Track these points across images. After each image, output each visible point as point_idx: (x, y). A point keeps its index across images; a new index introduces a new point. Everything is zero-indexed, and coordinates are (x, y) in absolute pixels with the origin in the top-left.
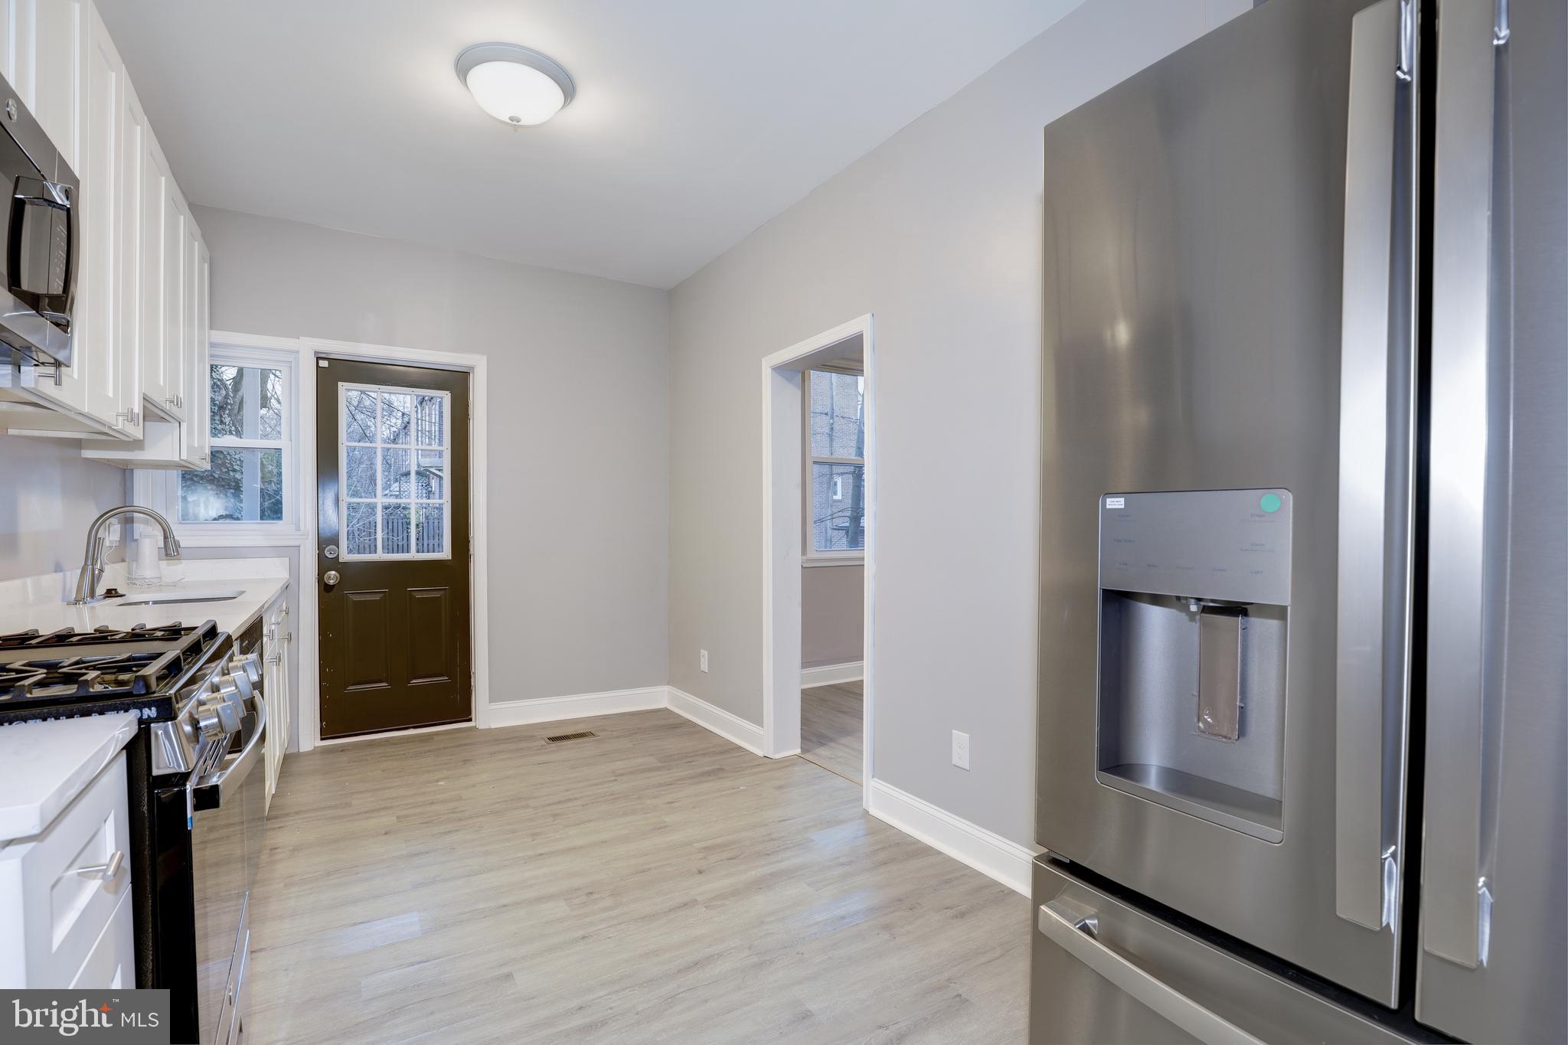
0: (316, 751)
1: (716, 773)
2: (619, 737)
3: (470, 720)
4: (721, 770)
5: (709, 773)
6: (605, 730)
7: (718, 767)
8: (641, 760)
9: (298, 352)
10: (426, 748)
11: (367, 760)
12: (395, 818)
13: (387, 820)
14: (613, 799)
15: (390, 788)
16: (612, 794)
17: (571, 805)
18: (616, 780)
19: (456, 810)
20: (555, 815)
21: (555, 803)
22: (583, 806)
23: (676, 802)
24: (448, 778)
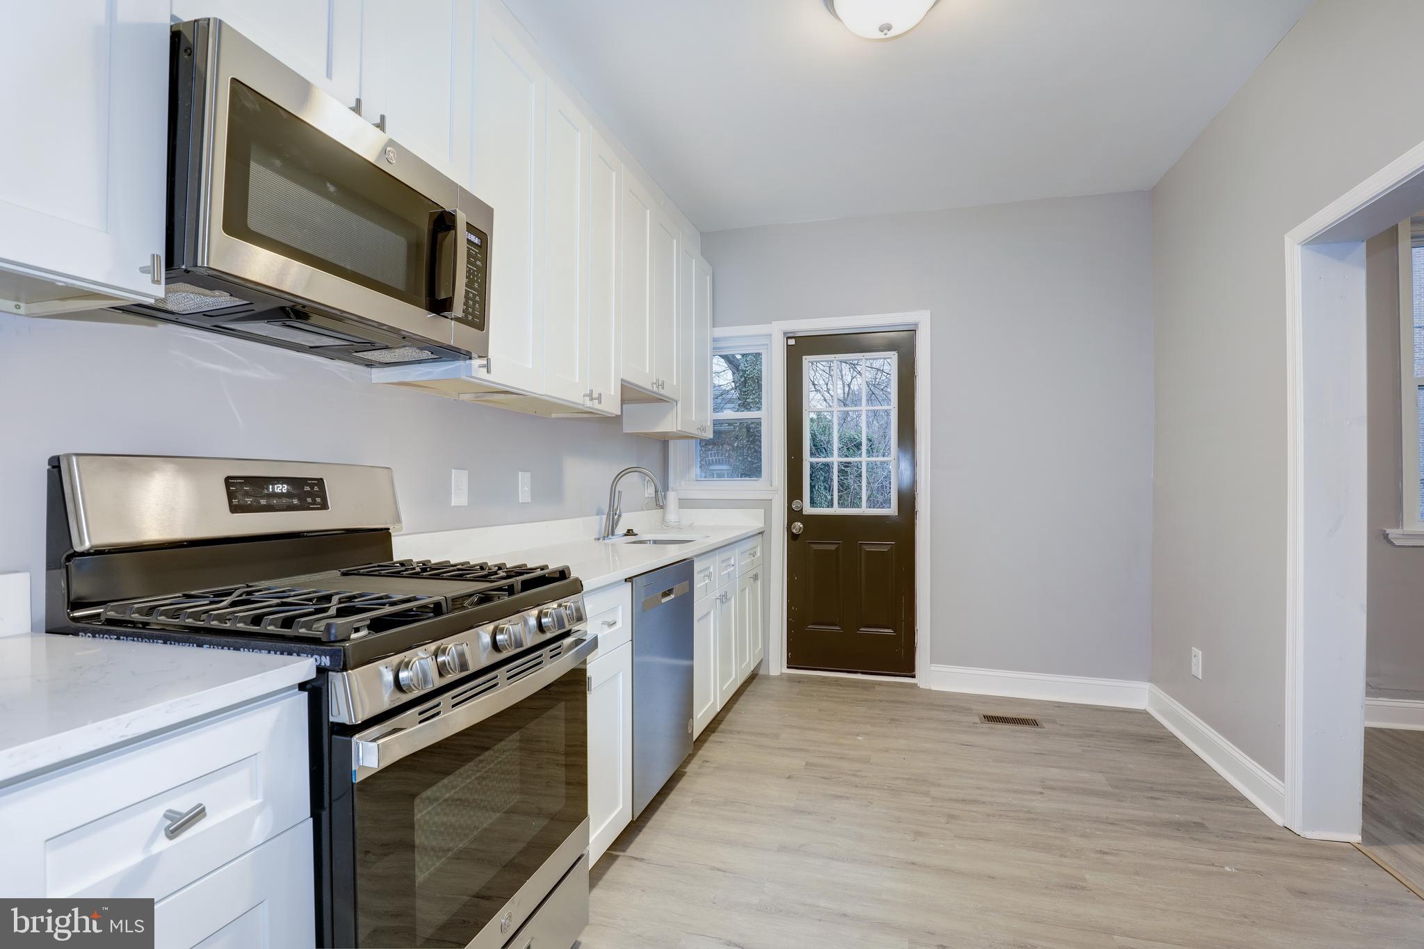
0: (781, 677)
1: (1191, 829)
2: (1067, 735)
3: (914, 677)
4: (1200, 826)
5: (1178, 826)
6: (1054, 722)
7: (1197, 820)
8: (1085, 775)
9: (771, 335)
10: (865, 697)
11: (812, 696)
12: (804, 763)
13: (795, 762)
14: (1028, 820)
15: (815, 730)
16: (1029, 812)
17: (974, 809)
18: (1041, 793)
19: (858, 773)
20: (951, 817)
21: (957, 801)
22: (989, 816)
23: (1111, 854)
24: (868, 734)
